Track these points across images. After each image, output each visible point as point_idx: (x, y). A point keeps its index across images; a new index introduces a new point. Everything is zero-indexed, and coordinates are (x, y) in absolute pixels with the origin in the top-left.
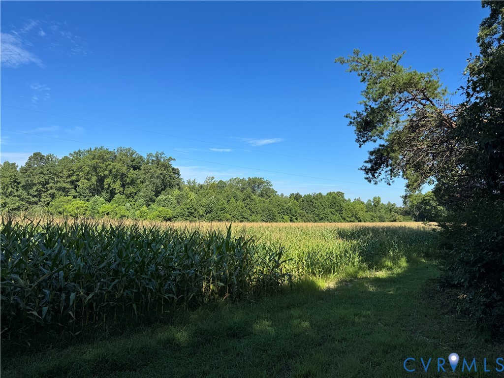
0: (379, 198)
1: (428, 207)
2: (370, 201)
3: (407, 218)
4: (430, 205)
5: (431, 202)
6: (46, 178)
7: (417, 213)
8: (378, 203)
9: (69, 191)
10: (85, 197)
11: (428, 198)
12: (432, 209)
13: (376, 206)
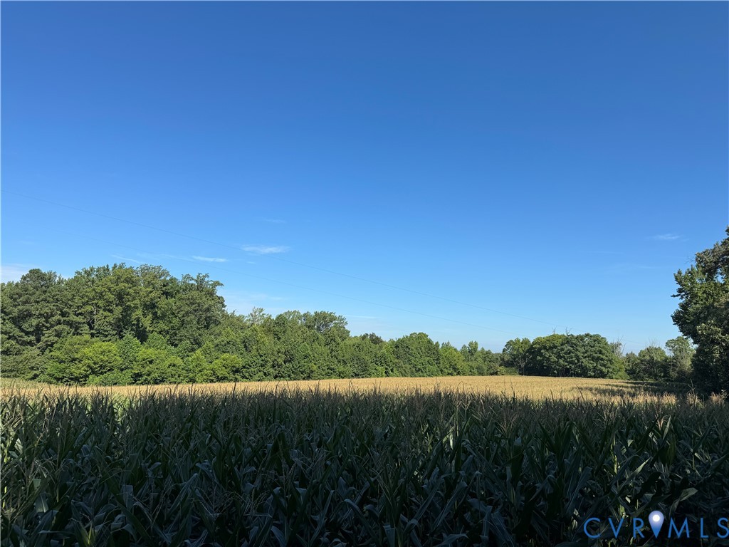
0: (476, 343)
1: (539, 358)
2: (464, 346)
3: (509, 369)
4: (541, 355)
5: (542, 351)
6: (52, 307)
7: (523, 365)
8: (475, 349)
9: (80, 327)
10: (106, 336)
11: (537, 346)
12: (543, 360)
13: (472, 354)
